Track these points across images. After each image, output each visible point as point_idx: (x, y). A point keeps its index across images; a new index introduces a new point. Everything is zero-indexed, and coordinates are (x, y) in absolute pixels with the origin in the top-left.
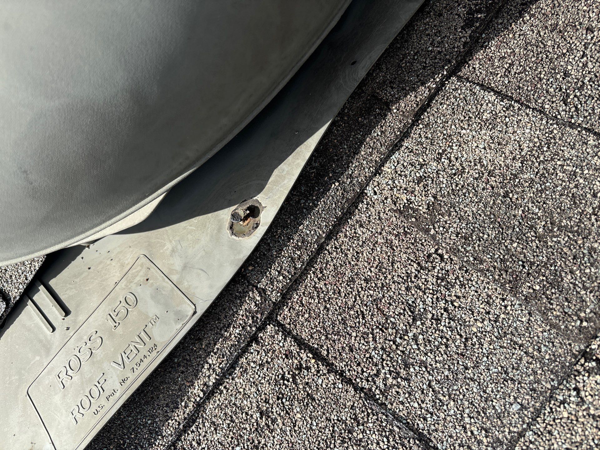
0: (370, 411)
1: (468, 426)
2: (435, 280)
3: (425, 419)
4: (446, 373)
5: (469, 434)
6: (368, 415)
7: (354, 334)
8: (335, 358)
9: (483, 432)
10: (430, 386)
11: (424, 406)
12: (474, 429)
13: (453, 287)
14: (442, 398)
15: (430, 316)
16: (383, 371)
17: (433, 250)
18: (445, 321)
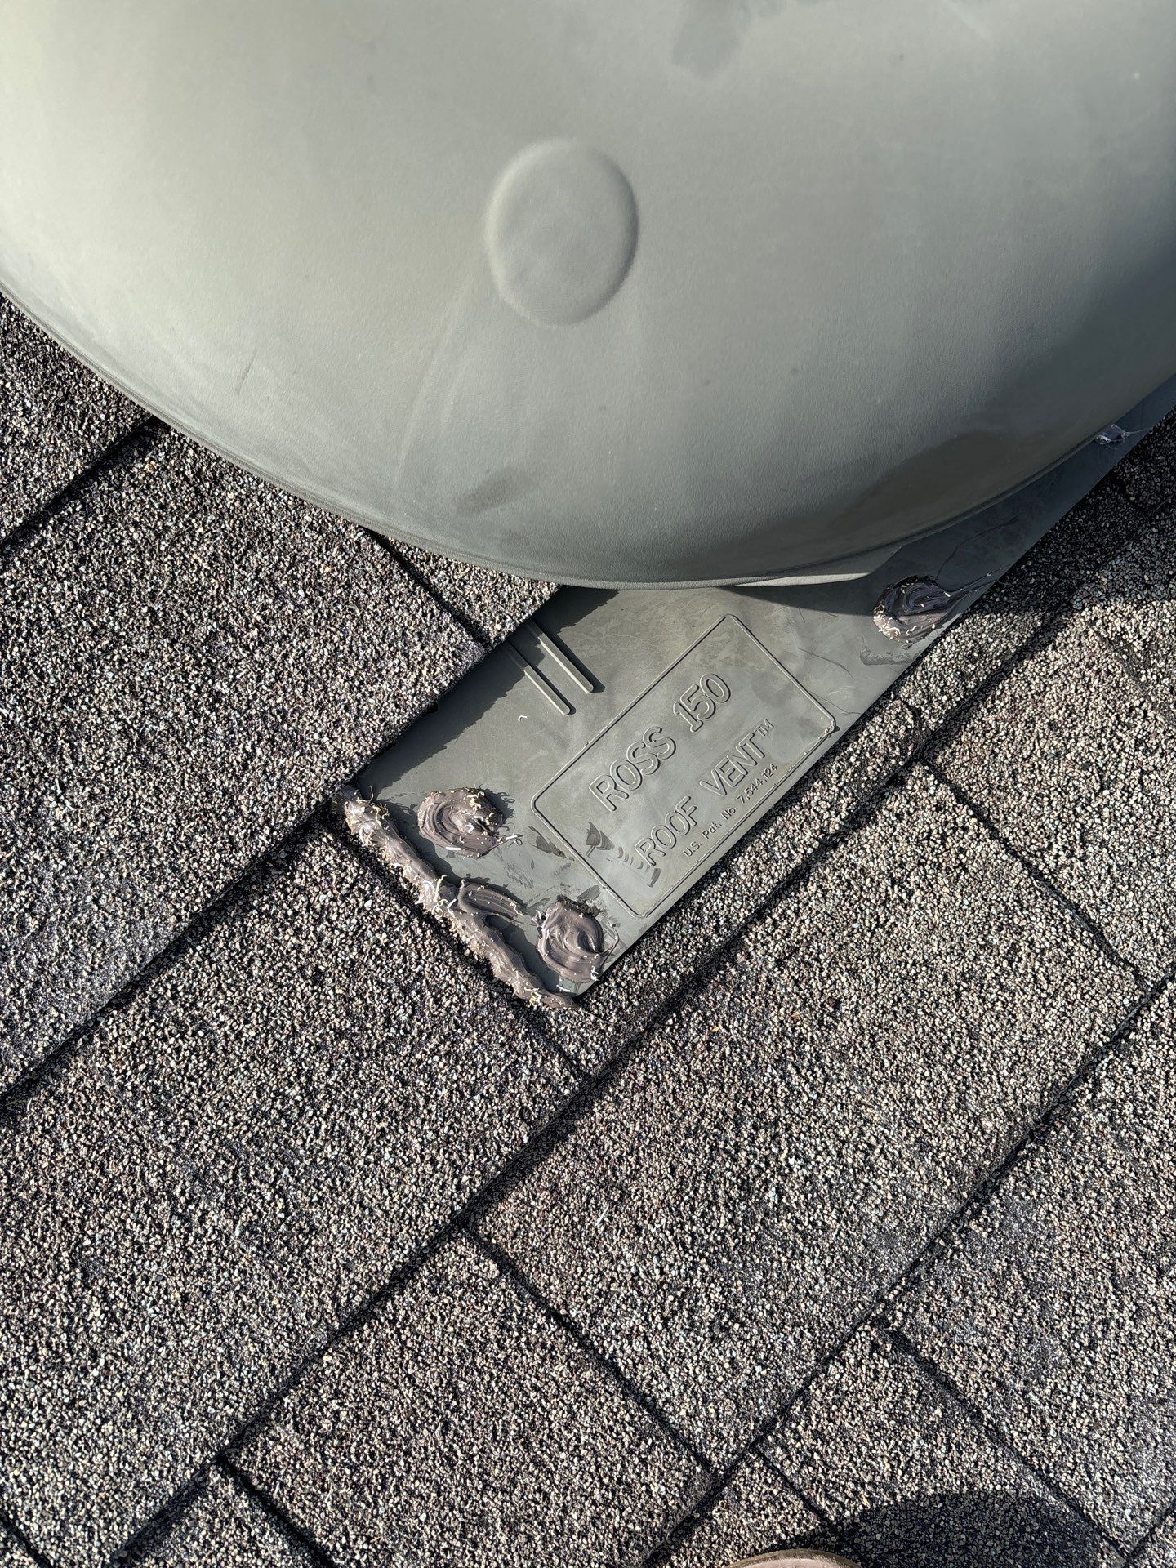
0: (1039, 894)
1: (1145, 922)
2: (1133, 741)
3: (1098, 910)
4: (1130, 858)
5: (1146, 931)
6: (1036, 897)
7: (1026, 794)
8: (998, 821)
9: (1161, 930)
10: (1109, 871)
11: (1098, 894)
12: (1152, 926)
13: (1152, 754)
14: (1120, 887)
15: (1121, 786)
16: (1055, 846)
17: (1137, 703)
18: (1137, 795)
